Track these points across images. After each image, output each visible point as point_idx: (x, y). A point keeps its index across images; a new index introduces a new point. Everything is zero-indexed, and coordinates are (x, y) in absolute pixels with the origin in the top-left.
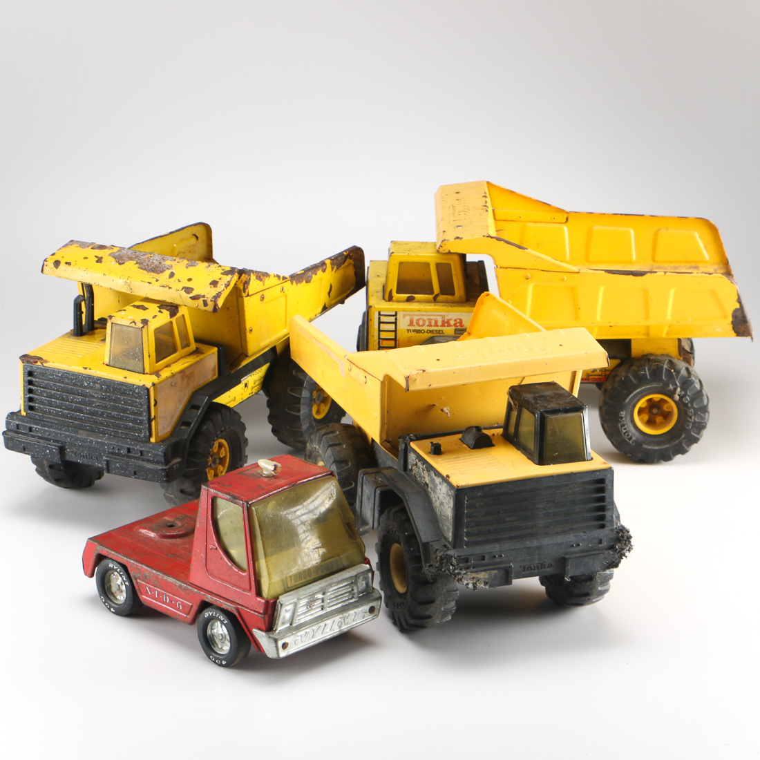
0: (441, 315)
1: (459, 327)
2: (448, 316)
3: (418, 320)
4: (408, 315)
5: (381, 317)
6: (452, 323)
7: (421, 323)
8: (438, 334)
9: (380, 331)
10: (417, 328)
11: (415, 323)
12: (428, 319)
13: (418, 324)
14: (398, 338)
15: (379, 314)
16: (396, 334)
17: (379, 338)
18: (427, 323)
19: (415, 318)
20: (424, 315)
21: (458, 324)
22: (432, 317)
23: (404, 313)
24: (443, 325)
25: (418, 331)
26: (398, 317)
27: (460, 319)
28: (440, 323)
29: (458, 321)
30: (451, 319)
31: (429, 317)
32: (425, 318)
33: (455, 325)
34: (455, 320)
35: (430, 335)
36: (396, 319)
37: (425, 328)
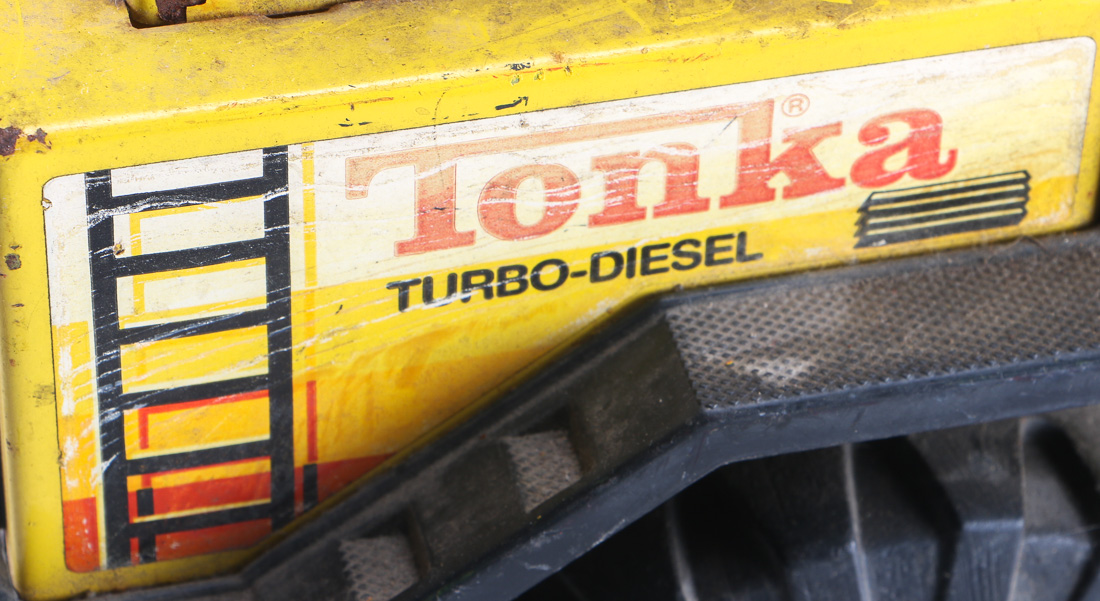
0: (729, 113)
1: (908, 184)
2: (798, 102)
3: (504, 185)
4: (401, 159)
5: (121, 219)
6: (838, 156)
7: (530, 205)
8: (702, 274)
9: (110, 335)
10: (492, 252)
11: (467, 219)
12: (599, 164)
13: (500, 221)
14: (299, 370)
15: (100, 195)
16: (280, 341)
17: (113, 398)
18: (593, 197)
19: (471, 178)
20: (558, 137)
21: (896, 163)
22: (642, 142)
23: (357, 146)
24: (750, 191)
25: (496, 282)
26: (296, 191)
27: (914, 118)
28: (717, 177)
29: (899, 131)
30: (836, 129)
31: (610, 147)
32: (577, 158)
33: (867, 170)
34: (871, 133)
35: (624, 290)
36: (277, 213)
37: (576, 242)
